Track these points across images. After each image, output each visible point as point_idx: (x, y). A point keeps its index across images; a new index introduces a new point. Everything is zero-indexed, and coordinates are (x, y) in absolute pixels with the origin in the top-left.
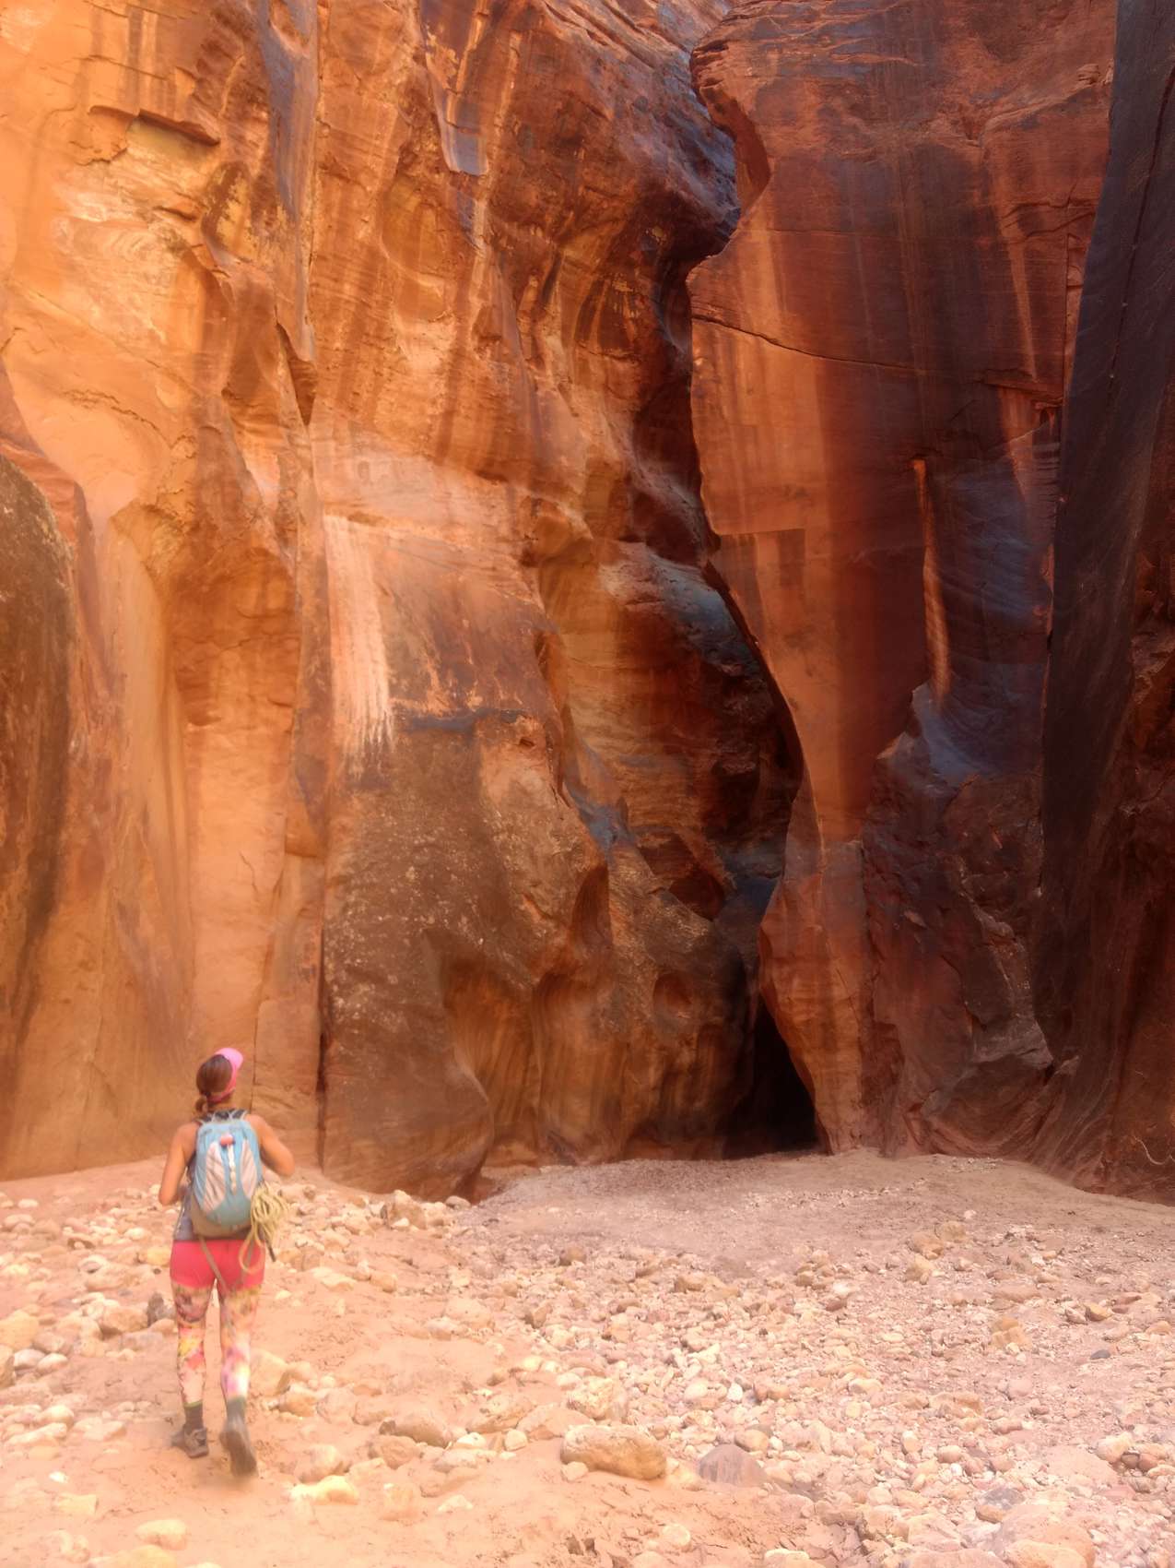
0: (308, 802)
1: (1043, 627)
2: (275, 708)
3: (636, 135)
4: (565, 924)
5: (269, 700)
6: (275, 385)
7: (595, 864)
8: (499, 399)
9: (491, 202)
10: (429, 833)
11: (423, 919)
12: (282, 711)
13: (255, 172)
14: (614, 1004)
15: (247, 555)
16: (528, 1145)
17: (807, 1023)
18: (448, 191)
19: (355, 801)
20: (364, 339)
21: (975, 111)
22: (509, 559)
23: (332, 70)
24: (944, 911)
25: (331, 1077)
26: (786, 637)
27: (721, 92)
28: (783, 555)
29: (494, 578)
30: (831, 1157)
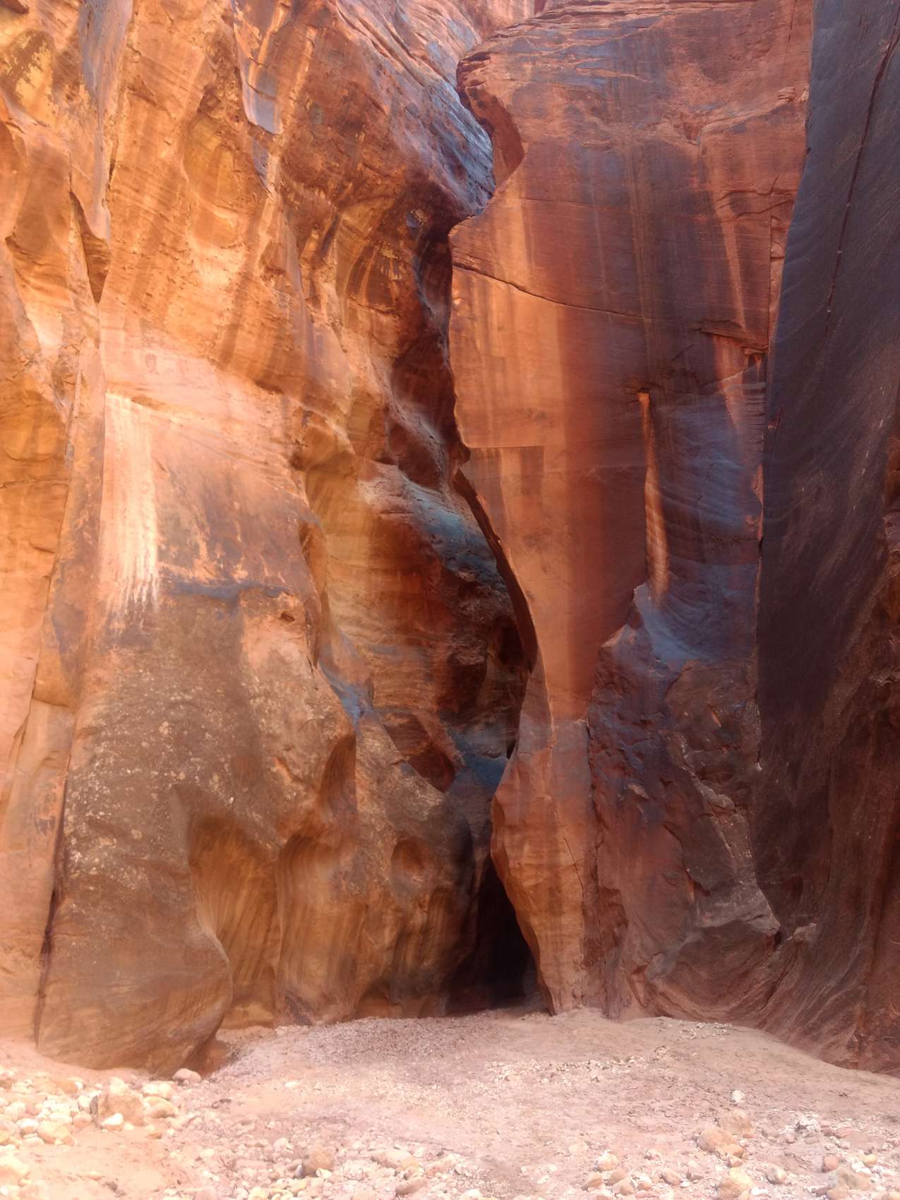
0: (63, 650)
1: (756, 532)
2: (36, 553)
3: (408, 133)
4: (313, 787)
5: (31, 544)
6: (65, 248)
7: (345, 732)
8: (279, 321)
9: (283, 160)
10: (185, 691)
11: (173, 774)
12: (44, 556)
13: (61, 46)
14: (355, 866)
15: (19, 397)
16: (265, 1006)
17: (536, 887)
18: (246, 139)
19: (114, 655)
20: (160, 248)
21: (694, 118)
22: (280, 457)
23: (147, 8)
24: (666, 784)
25: (58, 938)
26: (525, 538)
27: (484, 92)
28: (524, 467)
29: (266, 471)
30: (555, 1018)
